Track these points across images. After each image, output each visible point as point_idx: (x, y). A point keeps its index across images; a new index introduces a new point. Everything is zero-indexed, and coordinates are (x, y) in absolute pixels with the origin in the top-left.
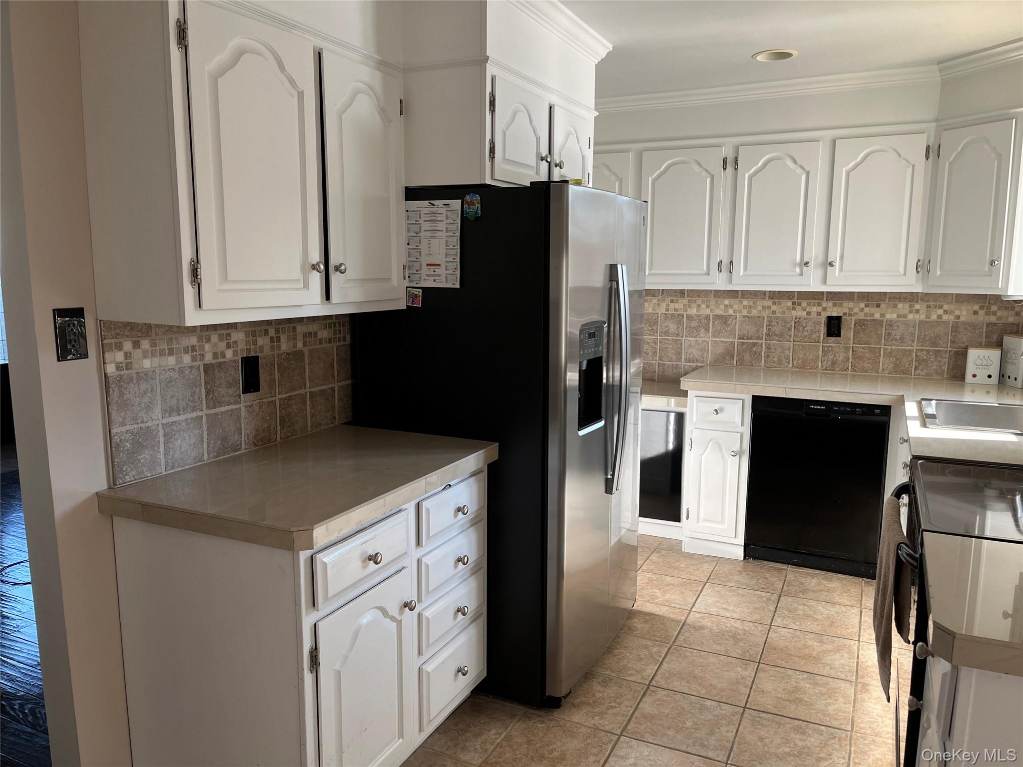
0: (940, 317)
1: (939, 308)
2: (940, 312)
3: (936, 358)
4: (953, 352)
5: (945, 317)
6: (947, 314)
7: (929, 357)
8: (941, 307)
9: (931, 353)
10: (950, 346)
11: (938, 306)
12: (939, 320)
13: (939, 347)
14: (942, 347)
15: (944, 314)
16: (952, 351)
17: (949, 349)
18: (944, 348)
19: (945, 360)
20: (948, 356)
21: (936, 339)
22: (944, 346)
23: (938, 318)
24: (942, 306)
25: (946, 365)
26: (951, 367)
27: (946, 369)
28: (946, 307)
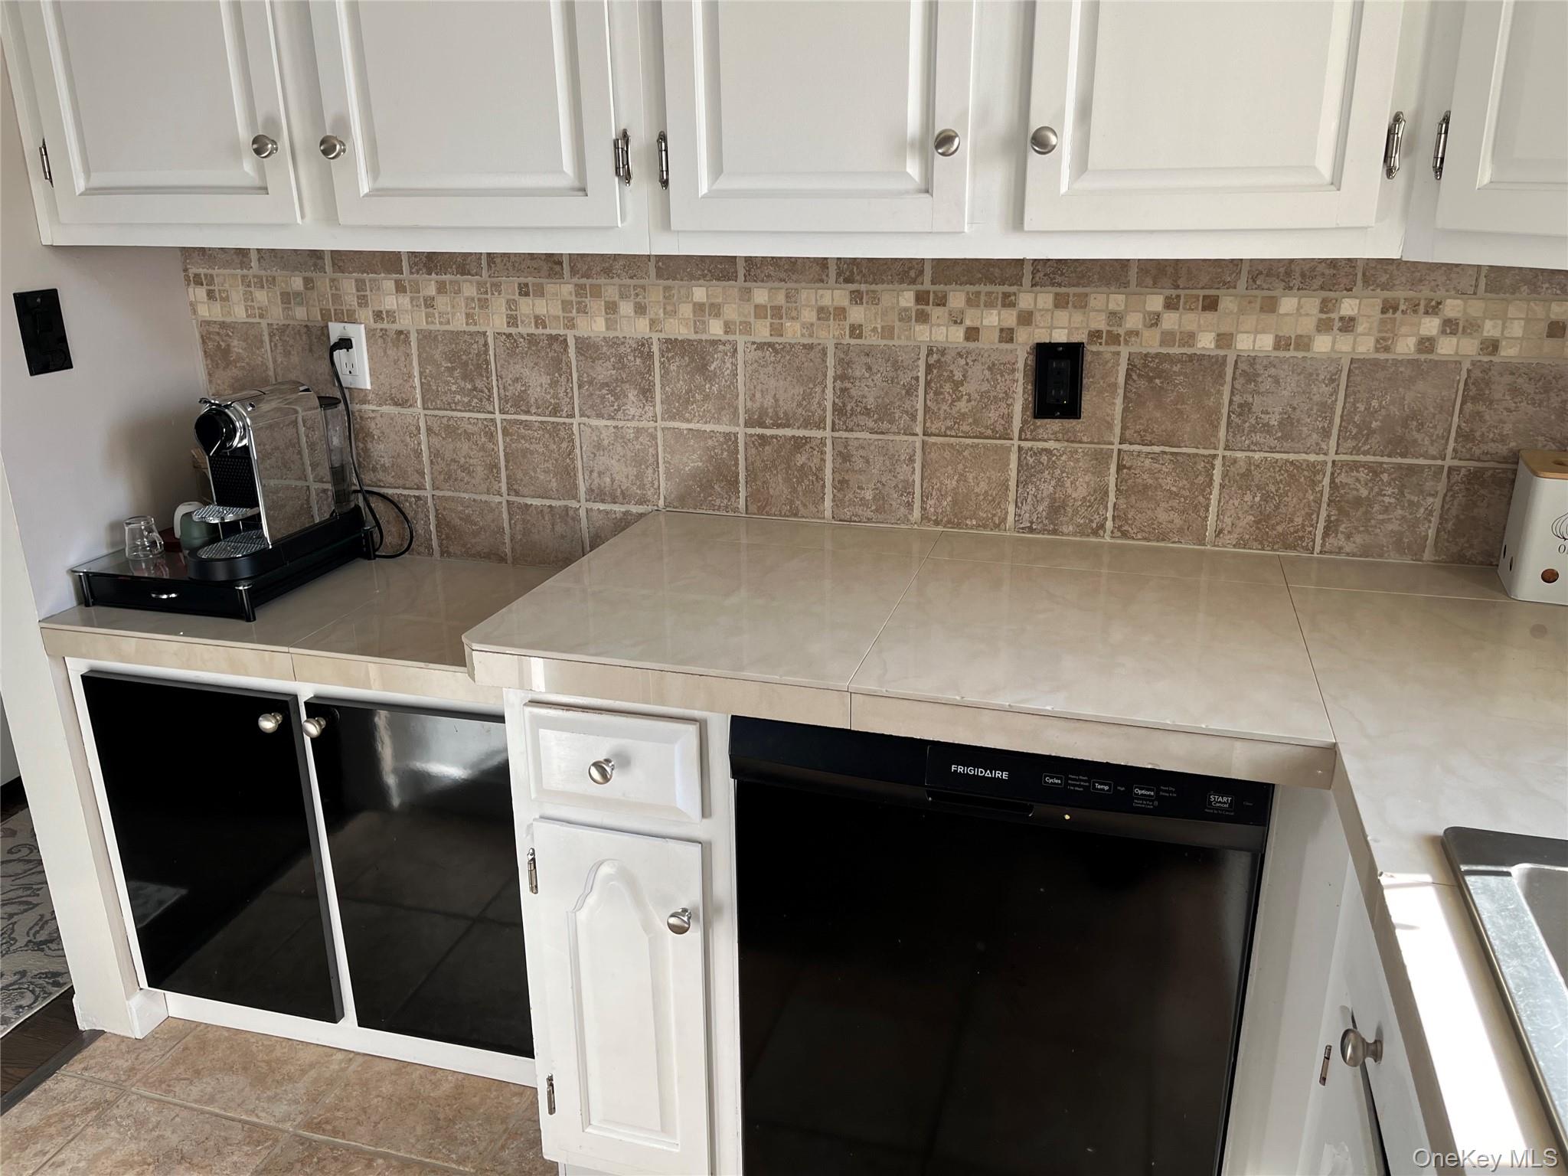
0: (1426, 344)
1: (1427, 313)
2: (1430, 326)
3: (1402, 493)
4: (1463, 471)
5: (1447, 347)
6: (1453, 333)
7: (1376, 489)
8: (1433, 309)
9: (1385, 477)
10: (1454, 450)
11: (1423, 303)
12: (1423, 357)
13: (1414, 456)
14: (1425, 456)
15: (1443, 332)
16: (1458, 469)
17: (1449, 462)
18: (1434, 458)
19: (1430, 500)
20: (1441, 487)
21: (1405, 425)
22: (1433, 451)
23: (1420, 351)
24: (1439, 303)
25: (1435, 520)
26: (1450, 526)
27: (1431, 533)
28: (1453, 307)
